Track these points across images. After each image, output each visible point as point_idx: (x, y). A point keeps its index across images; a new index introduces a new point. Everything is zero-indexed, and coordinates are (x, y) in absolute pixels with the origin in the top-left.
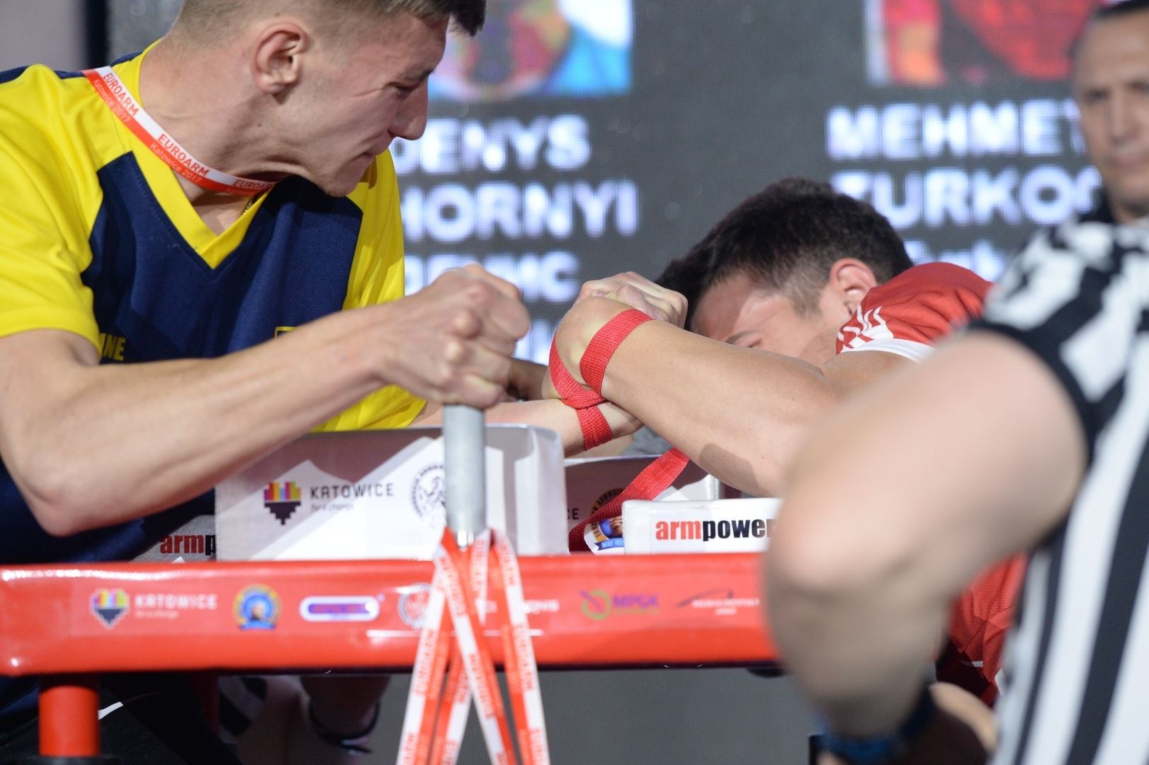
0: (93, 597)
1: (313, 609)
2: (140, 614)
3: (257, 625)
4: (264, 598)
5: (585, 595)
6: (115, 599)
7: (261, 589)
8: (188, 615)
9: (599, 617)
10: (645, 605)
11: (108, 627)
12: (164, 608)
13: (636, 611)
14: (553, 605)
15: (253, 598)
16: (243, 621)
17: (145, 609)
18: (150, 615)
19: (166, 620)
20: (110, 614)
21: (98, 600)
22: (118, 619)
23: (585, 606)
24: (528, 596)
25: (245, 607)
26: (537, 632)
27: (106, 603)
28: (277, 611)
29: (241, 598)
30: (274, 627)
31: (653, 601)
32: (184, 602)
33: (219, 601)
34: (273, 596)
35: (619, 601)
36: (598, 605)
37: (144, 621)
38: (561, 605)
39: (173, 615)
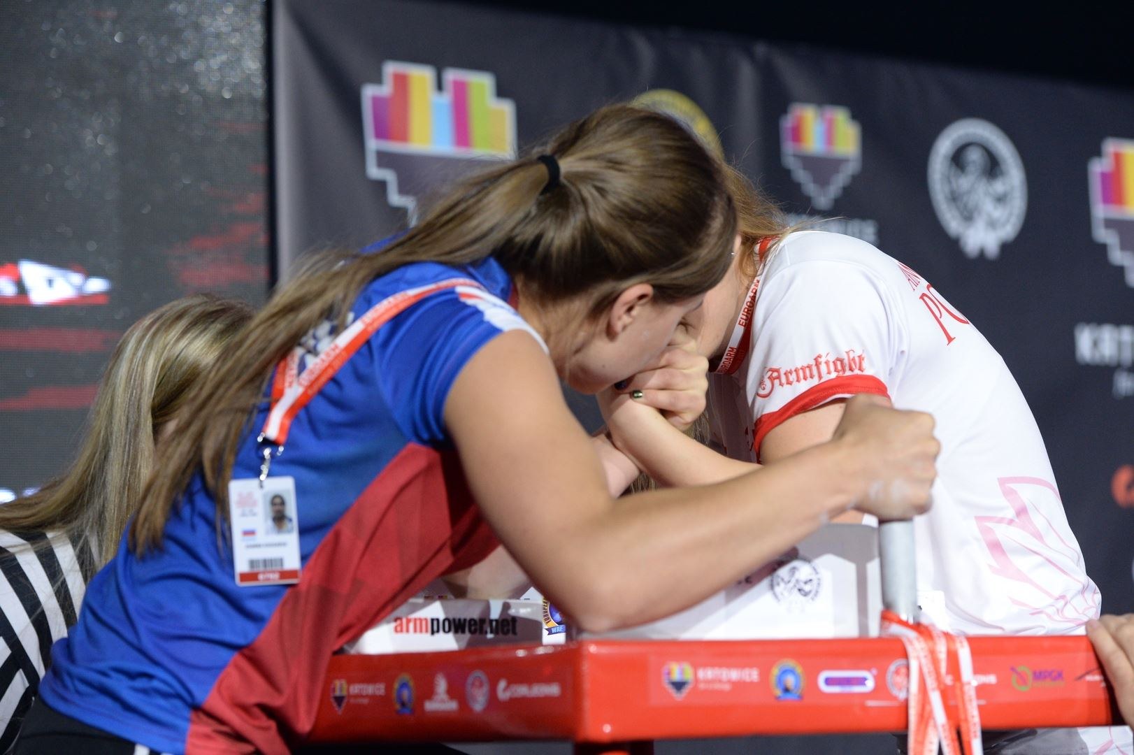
0: (665, 670)
1: (829, 681)
2: (702, 686)
3: (789, 696)
4: (792, 671)
5: (1013, 669)
6: (682, 672)
7: (790, 663)
8: (738, 686)
9: (1024, 689)
10: (1055, 679)
11: (679, 697)
12: (720, 681)
13: (1048, 684)
14: (991, 679)
15: (785, 672)
16: (779, 692)
17: (707, 682)
18: (711, 687)
19: (720, 692)
20: (679, 686)
21: (669, 673)
22: (686, 690)
23: (1014, 678)
24: (977, 670)
25: (780, 680)
26: (983, 702)
27: (676, 676)
28: (802, 684)
29: (776, 671)
30: (801, 697)
31: (1060, 676)
32: (734, 675)
33: (760, 675)
34: (799, 670)
35: (1038, 676)
36: (1022, 679)
37: (705, 692)
38: (998, 678)
39: (727, 687)
